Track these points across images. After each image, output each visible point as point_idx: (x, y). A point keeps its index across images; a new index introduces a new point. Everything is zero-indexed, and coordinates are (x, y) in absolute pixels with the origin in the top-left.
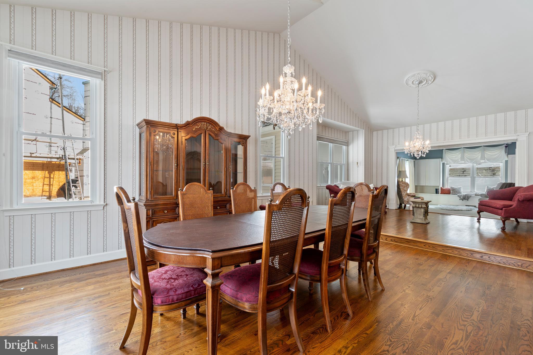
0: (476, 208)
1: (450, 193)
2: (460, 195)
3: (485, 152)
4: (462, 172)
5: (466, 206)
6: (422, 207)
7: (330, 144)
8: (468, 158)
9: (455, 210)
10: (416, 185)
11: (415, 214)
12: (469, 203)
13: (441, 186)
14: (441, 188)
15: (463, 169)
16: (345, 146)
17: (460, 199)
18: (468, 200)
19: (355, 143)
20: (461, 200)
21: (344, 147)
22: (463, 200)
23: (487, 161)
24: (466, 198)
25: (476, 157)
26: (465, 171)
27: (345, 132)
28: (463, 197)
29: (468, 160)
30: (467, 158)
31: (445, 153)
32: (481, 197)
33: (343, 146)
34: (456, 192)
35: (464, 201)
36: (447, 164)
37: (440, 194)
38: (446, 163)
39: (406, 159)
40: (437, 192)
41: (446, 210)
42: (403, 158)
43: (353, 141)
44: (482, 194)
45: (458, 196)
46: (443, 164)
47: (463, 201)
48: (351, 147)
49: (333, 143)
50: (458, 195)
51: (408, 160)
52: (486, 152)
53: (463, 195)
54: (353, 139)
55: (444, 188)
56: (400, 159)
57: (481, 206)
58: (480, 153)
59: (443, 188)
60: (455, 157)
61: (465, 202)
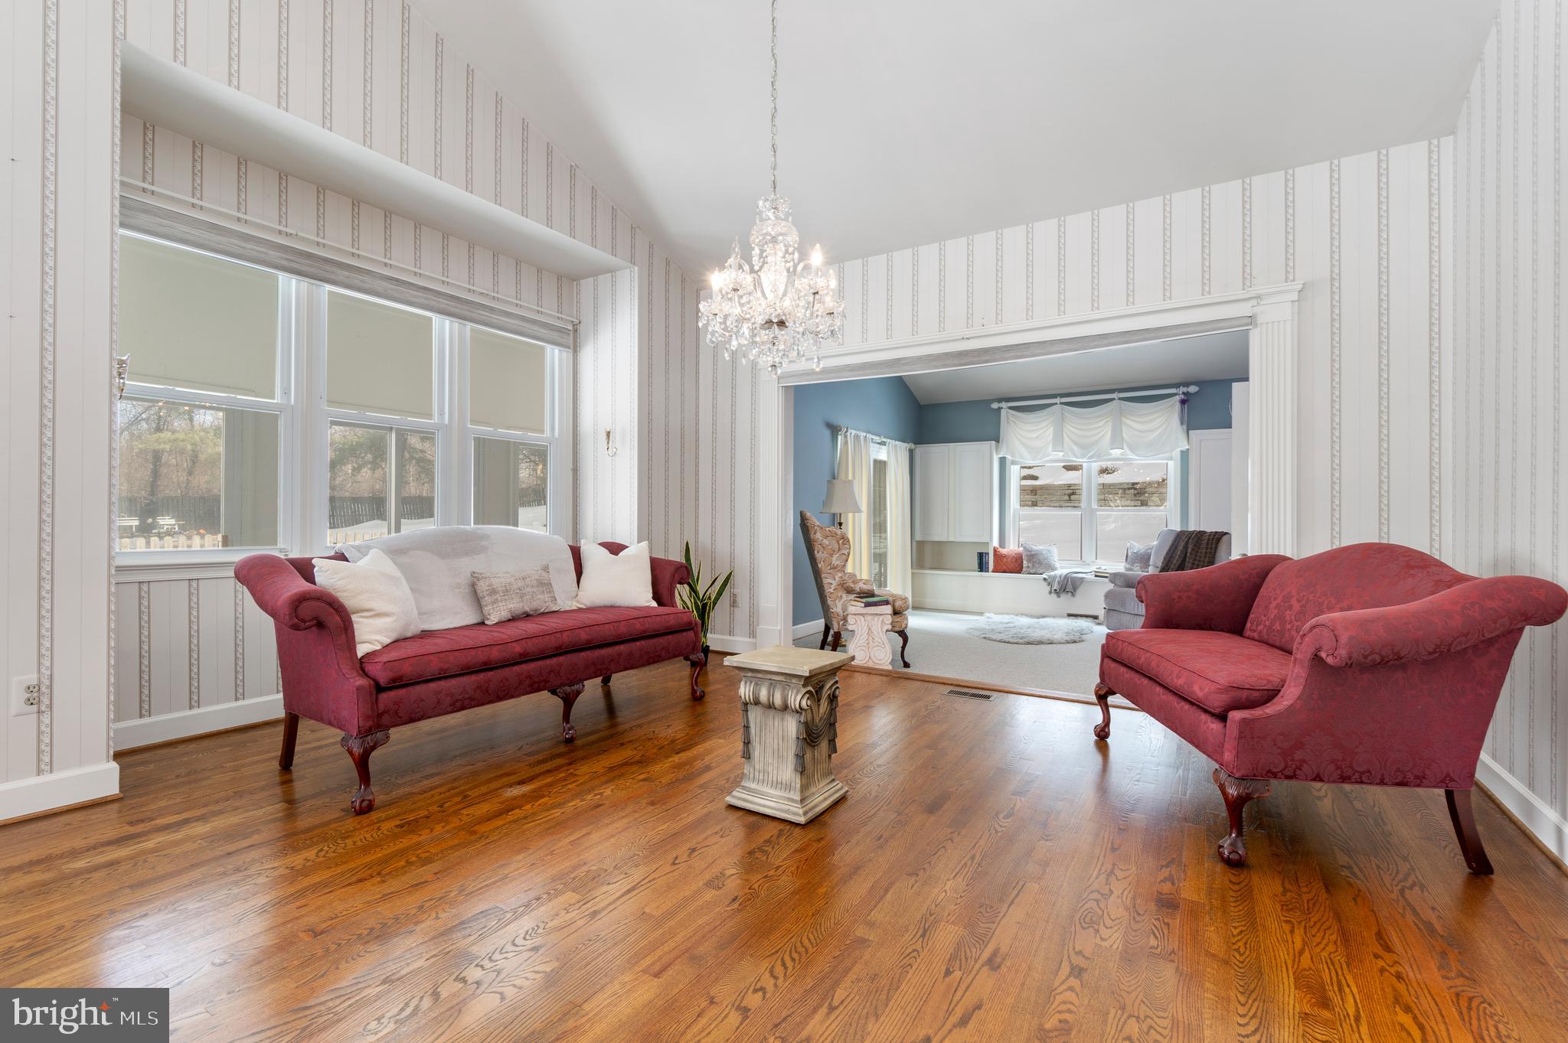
0: (1099, 624)
1: (1022, 567)
2: (1050, 577)
3: (1124, 420)
4: (1067, 498)
5: (1070, 615)
6: (785, 708)
7: (436, 318)
8: (1076, 444)
9: (1029, 643)
10: (918, 538)
11: (757, 751)
12: (1079, 604)
13: (995, 543)
14: (995, 550)
15: (1070, 486)
16: (557, 350)
17: (1050, 592)
18: (1073, 595)
19: (605, 337)
20: (1054, 596)
21: (555, 356)
22: (1057, 593)
23: (1129, 452)
24: (1068, 587)
25: (1096, 438)
26: (1073, 494)
27: (560, 278)
28: (1059, 583)
29: (1074, 447)
30: (1072, 441)
31: (1008, 423)
32: (1111, 586)
33: (549, 347)
34: (1040, 563)
35: (1063, 596)
36: (1013, 463)
37: (990, 574)
38: (1009, 457)
39: (877, 439)
40: (982, 567)
41: (1000, 641)
42: (863, 434)
43: (595, 324)
44: (1115, 575)
45: (1045, 579)
46: (1003, 460)
47: (1059, 597)
48: (587, 355)
49: (464, 318)
50: (1044, 576)
51: (883, 443)
52: (1128, 422)
53: (1060, 576)
54: (596, 316)
55: (1003, 551)
56: (846, 437)
57: (1113, 665)
58: (1110, 424)
59: (1000, 550)
60: (1037, 437)
61: (1065, 603)
